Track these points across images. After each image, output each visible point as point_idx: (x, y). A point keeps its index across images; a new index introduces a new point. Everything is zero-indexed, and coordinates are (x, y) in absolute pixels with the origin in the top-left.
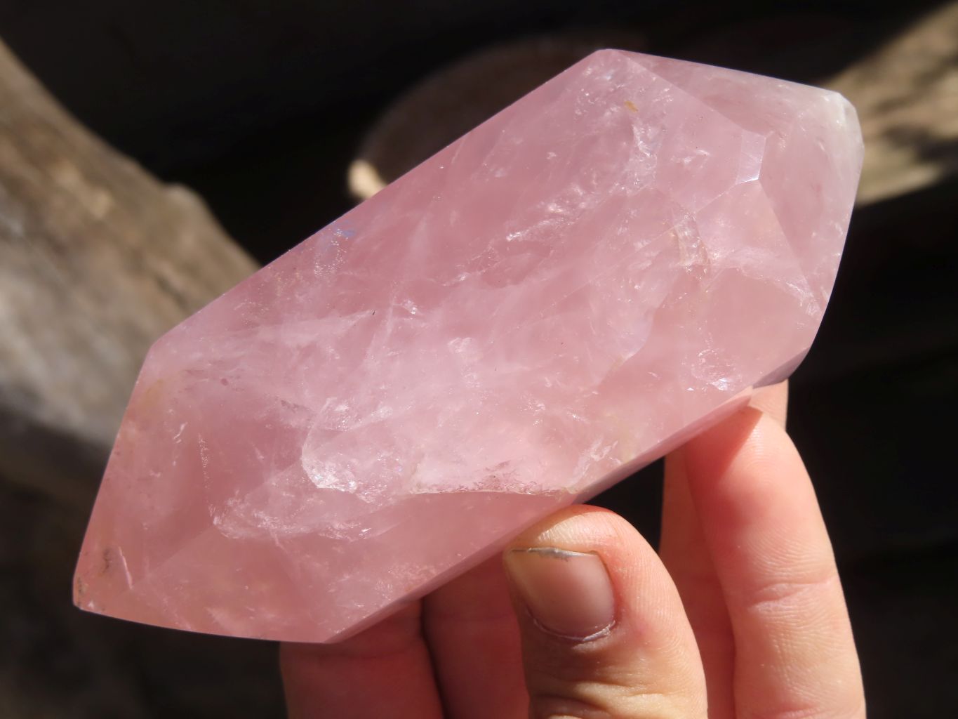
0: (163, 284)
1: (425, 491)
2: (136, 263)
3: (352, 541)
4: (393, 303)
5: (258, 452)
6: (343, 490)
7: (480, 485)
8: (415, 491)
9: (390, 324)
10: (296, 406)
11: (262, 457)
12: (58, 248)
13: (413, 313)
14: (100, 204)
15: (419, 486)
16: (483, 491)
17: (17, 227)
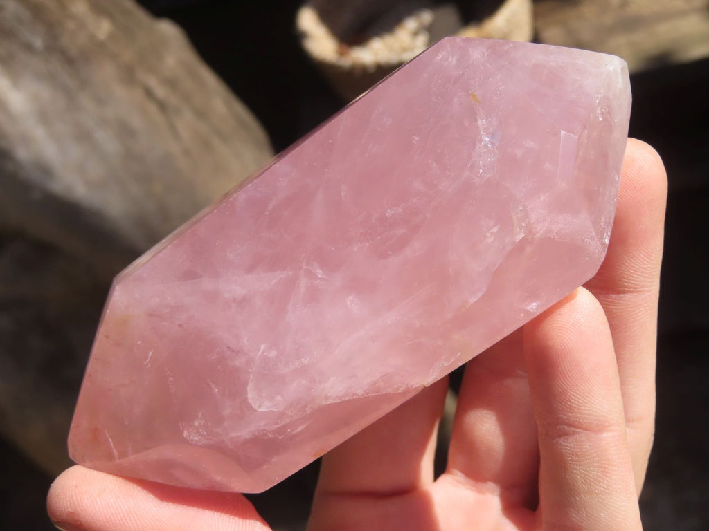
0: (149, 93)
1: (331, 401)
2: (129, 76)
3: (280, 438)
4: (304, 266)
5: (213, 386)
6: (276, 410)
7: (368, 391)
8: (324, 403)
9: (303, 283)
10: (239, 352)
11: (216, 390)
12: (70, 61)
13: (320, 276)
14: (103, 29)
15: (327, 398)
16: (369, 395)
17: (38, 43)
